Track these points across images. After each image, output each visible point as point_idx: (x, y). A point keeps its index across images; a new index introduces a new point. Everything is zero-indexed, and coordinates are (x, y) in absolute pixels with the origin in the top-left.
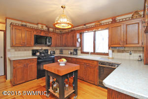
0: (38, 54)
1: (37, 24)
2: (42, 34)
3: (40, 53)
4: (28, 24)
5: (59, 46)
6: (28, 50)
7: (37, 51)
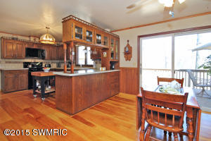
0: (30, 66)
1: (30, 36)
2: (35, 47)
3: (33, 66)
4: (20, 37)
5: (54, 59)
6: (20, 63)
7: (29, 63)
